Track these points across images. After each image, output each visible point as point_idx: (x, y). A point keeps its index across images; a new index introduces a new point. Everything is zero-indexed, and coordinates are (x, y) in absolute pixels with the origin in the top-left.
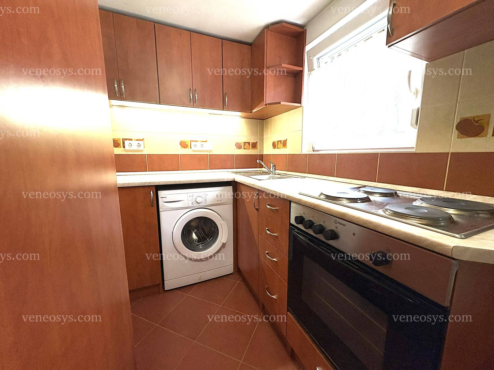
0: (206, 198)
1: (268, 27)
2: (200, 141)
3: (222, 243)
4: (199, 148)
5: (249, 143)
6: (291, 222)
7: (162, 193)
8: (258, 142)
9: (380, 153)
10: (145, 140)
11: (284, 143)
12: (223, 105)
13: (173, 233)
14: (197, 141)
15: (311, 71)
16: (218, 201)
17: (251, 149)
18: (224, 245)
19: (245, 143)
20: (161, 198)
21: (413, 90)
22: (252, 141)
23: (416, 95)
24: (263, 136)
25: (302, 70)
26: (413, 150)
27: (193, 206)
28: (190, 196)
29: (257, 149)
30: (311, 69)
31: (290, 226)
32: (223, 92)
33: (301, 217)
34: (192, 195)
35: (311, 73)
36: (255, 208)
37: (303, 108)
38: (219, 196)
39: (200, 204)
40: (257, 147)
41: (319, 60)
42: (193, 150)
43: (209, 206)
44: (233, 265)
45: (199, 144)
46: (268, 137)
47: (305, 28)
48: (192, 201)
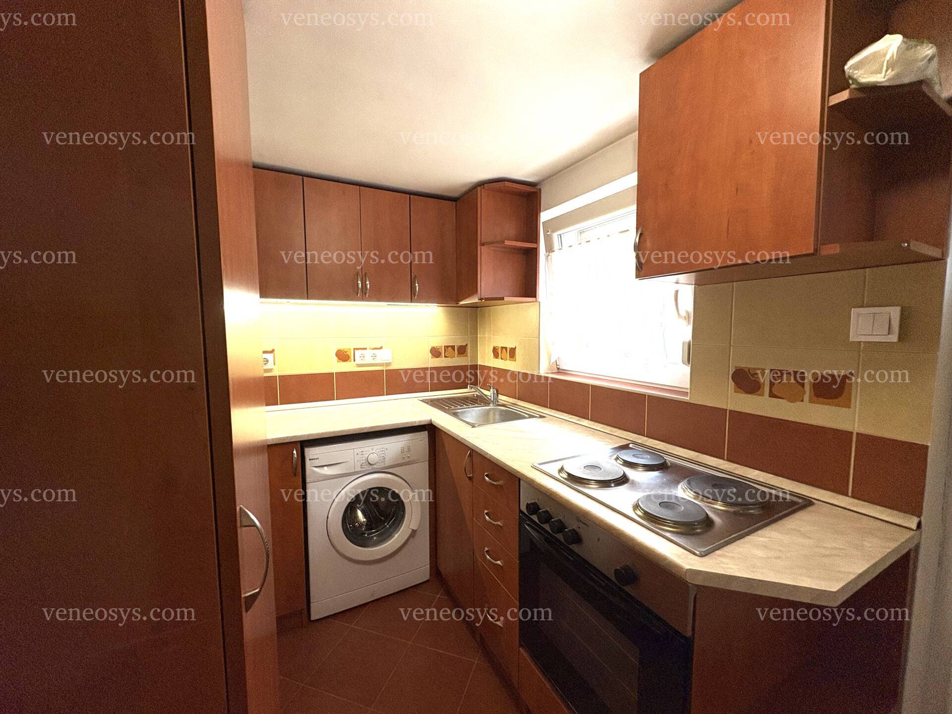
0: (384, 455)
1: (482, 184)
2: (370, 348)
3: (411, 530)
4: (368, 360)
5: (453, 347)
6: (521, 508)
7: (311, 452)
8: (469, 345)
9: (649, 394)
10: (275, 352)
11: (512, 352)
12: (411, 293)
13: (328, 517)
14: (365, 349)
15: (549, 253)
16: (404, 458)
17: (456, 356)
18: (414, 533)
19: (446, 347)
20: (310, 460)
21: (683, 314)
22: (458, 343)
23: (688, 320)
24: (477, 335)
25: (536, 247)
26: (687, 399)
27: (362, 470)
28: (357, 454)
29: (467, 356)
30: (550, 249)
31: (520, 515)
32: (411, 275)
33: (535, 504)
34: (362, 452)
35: (550, 254)
36: (467, 475)
37: (539, 304)
38: (406, 450)
39: (374, 466)
40: (467, 354)
41: (561, 237)
42: (357, 363)
43: (388, 469)
44: (429, 565)
45: (368, 354)
46: (485, 337)
47: (538, 187)
48: (362, 462)
